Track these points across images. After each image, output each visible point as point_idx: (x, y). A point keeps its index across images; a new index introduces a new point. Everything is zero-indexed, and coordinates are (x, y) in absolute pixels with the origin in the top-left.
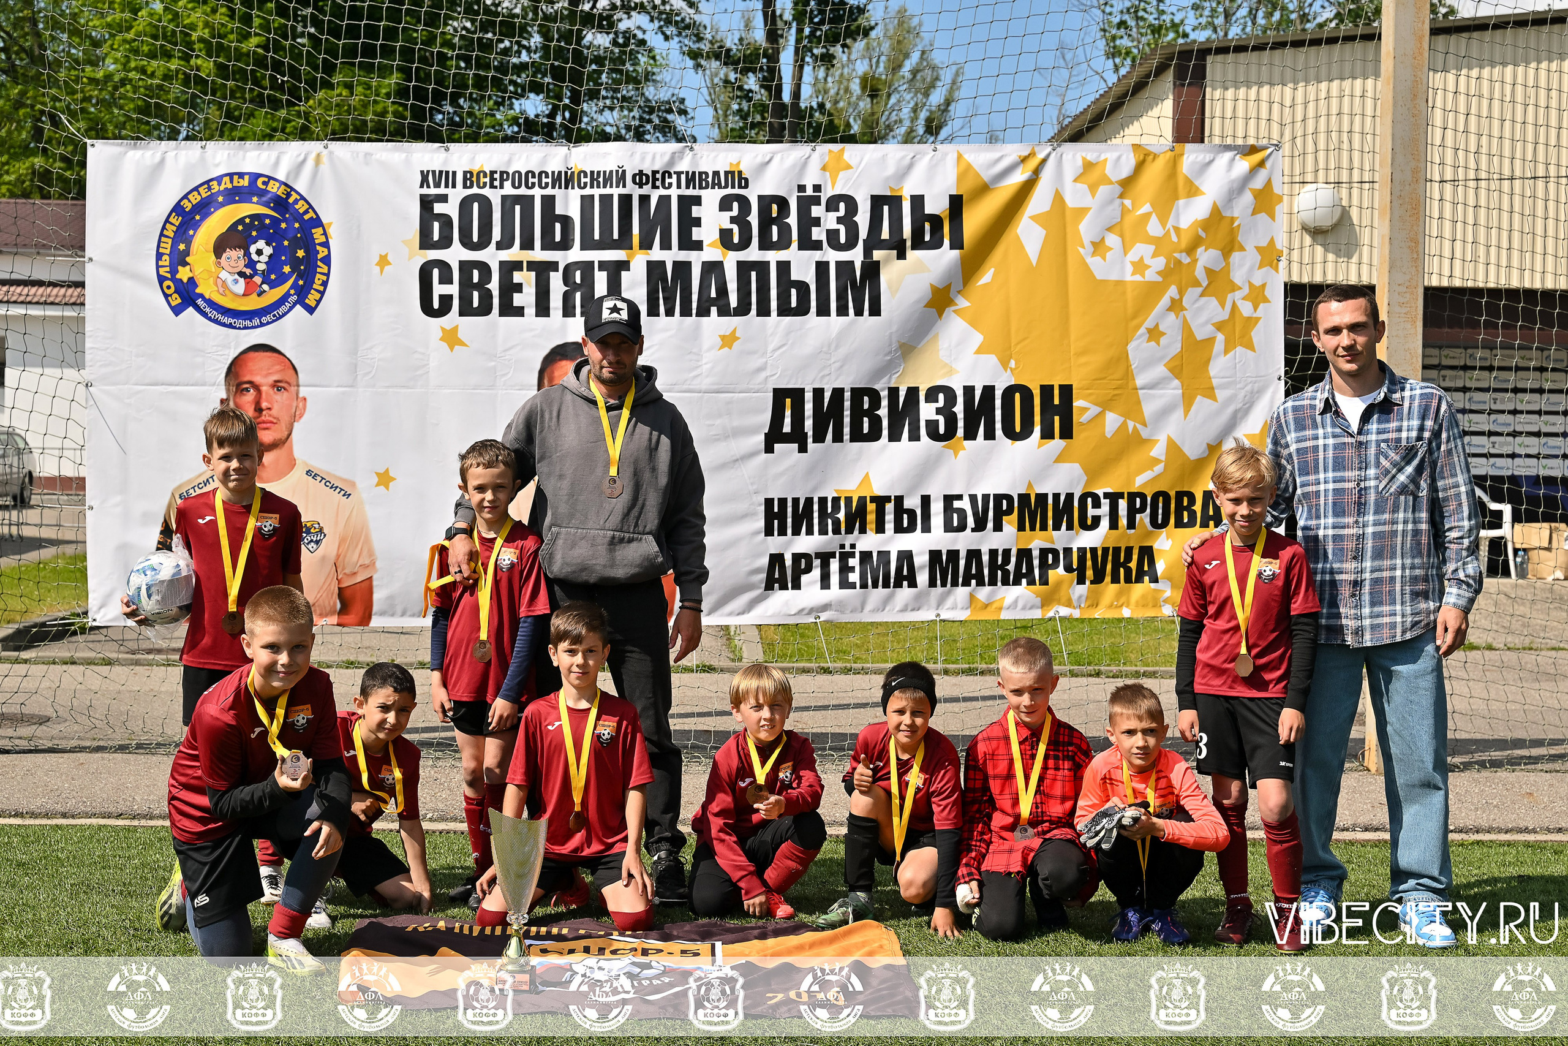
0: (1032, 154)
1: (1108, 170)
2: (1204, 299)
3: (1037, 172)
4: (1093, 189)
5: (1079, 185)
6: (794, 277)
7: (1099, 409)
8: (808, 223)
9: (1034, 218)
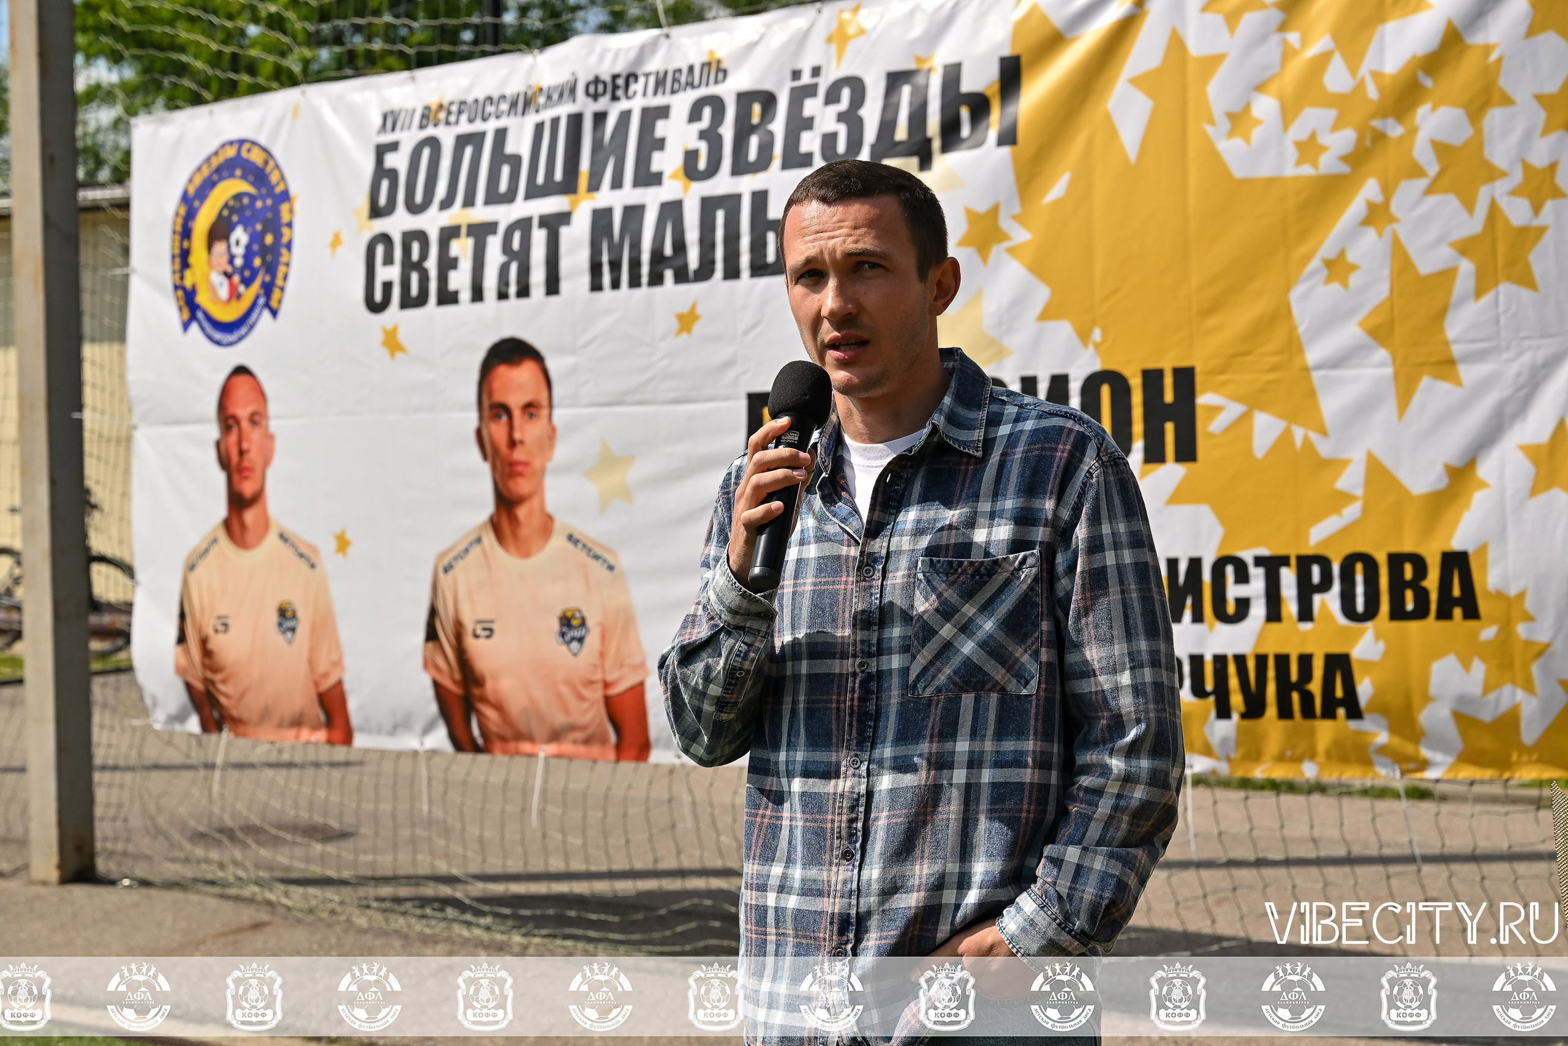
2: (1433, 200)
3: (1141, 3)
4: (1232, 18)
6: (770, 214)
7: (1243, 408)
8: (798, 126)
9: (1135, 82)
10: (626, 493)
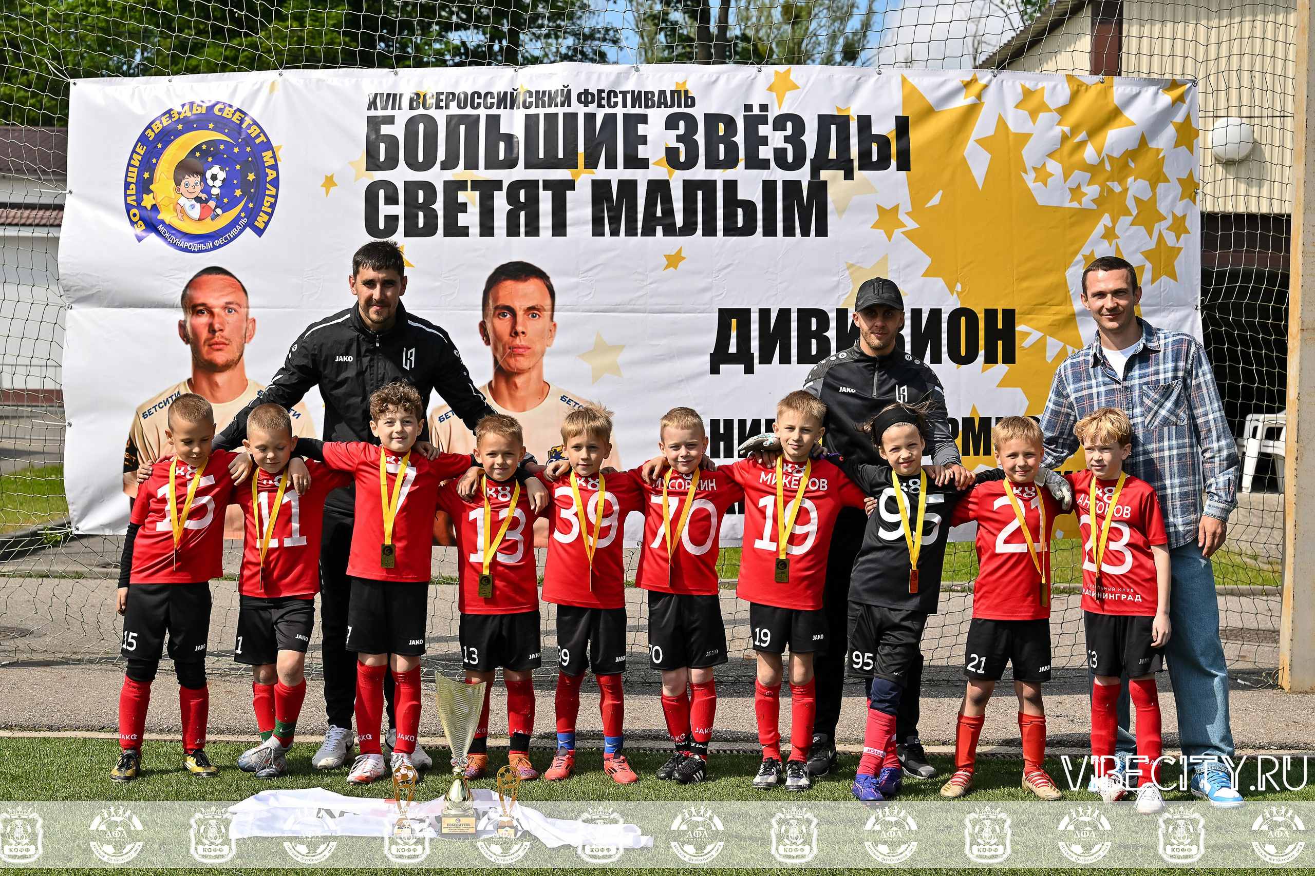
0: (974, 81)
1: (1046, 98)
2: (1135, 228)
3: (979, 97)
4: (1033, 114)
5: (1020, 111)
6: (740, 196)
7: (1041, 334)
8: (755, 141)
9: (980, 142)
10: (615, 369)
